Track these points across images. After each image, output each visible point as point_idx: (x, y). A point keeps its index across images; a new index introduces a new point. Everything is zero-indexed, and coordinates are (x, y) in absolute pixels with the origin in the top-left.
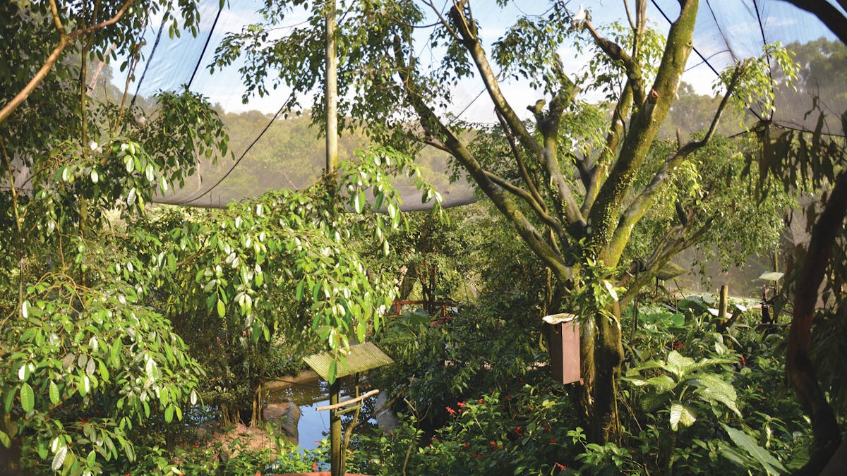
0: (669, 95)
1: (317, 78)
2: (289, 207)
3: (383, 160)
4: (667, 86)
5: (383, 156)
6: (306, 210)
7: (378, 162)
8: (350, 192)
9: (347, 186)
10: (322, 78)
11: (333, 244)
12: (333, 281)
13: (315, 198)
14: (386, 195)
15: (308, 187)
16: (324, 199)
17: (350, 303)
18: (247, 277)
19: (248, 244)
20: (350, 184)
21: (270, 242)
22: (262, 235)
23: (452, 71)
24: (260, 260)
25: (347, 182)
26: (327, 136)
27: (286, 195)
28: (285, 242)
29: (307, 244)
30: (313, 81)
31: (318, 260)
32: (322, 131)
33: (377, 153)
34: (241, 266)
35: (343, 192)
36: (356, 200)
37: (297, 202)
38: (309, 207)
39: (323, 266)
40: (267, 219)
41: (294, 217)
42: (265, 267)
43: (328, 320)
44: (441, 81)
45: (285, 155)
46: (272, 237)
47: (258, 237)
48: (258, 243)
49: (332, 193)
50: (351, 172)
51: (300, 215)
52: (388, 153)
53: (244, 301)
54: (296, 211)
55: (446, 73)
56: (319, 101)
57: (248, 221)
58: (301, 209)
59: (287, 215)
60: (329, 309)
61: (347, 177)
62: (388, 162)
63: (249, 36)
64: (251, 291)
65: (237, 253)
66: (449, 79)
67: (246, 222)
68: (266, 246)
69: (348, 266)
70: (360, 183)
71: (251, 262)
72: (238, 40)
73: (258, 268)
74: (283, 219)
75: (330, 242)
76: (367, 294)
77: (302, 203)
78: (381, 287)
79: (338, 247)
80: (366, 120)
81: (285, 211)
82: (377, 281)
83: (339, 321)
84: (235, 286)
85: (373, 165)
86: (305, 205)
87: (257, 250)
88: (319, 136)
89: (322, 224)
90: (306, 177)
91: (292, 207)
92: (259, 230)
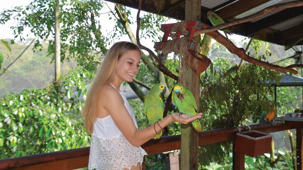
0: (207, 48)
1: (51, 32)
2: (36, 97)
3: (81, 75)
4: (206, 44)
5: (81, 73)
6: (45, 98)
7: (79, 76)
8: (66, 90)
9: (65, 87)
10: (54, 32)
11: (57, 113)
12: (57, 128)
13: (49, 92)
14: (83, 91)
15: (46, 87)
16: (54, 93)
17: (64, 138)
18: (15, 128)
19: (16, 113)
20: (66, 86)
21: (27, 112)
22: (23, 109)
23: (118, 33)
24: (21, 120)
25: (65, 85)
26: (55, 62)
27: (35, 91)
28: (34, 112)
29: (45, 112)
30: (49, 34)
31: (50, 119)
32: (53, 60)
33: (79, 72)
34: (11, 123)
35: (62, 90)
36: (69, 93)
37: (41, 94)
38: (46, 96)
39: (52, 121)
40: (25, 102)
41: (39, 101)
42: (24, 123)
43: (54, 145)
44: (113, 37)
45: (30, 68)
46: (28, 110)
47: (21, 110)
48: (21, 113)
49: (57, 90)
50: (67, 80)
51: (42, 100)
52: (84, 72)
53: (13, 139)
54: (39, 98)
55: (115, 34)
56: (52, 43)
57: (16, 102)
58: (42, 98)
59: (36, 101)
60: (54, 140)
61: (64, 83)
62: (84, 76)
63: (15, 11)
64: (17, 135)
65: (10, 117)
66: (116, 36)
67: (15, 103)
68: (25, 114)
69: (64, 122)
70: (70, 86)
71: (17, 121)
72: (9, 13)
73: (20, 125)
74: (33, 102)
75: (56, 112)
76: (73, 136)
77: (43, 95)
78: (81, 135)
79: (60, 114)
80: (77, 55)
81: (34, 99)
82: (79, 132)
83: (59, 145)
84: (8, 133)
85: (76, 77)
86: (44, 95)
87: (20, 115)
88: (52, 62)
89: (52, 104)
90: (44, 82)
91: (38, 97)
92: (21, 107)
